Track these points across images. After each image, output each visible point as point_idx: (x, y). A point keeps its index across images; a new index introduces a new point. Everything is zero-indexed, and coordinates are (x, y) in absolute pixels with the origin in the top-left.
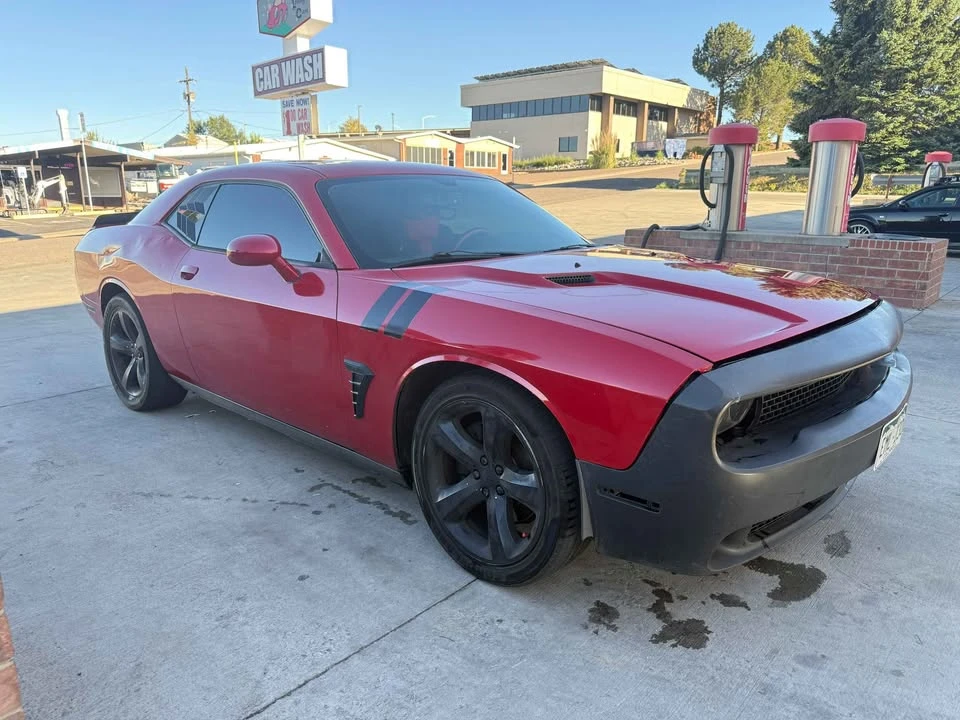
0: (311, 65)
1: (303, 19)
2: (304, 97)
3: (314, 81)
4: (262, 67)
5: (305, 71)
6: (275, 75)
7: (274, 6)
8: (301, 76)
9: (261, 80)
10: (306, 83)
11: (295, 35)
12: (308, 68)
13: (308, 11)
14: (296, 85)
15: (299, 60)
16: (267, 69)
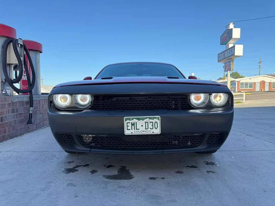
0: (231, 51)
1: (230, 39)
2: (230, 60)
3: (232, 55)
4: (220, 54)
5: (230, 53)
6: (223, 56)
7: (224, 37)
8: (229, 55)
9: (220, 57)
10: (230, 56)
11: (229, 44)
12: (231, 52)
13: (232, 36)
14: (228, 57)
15: (229, 50)
16: (221, 54)
